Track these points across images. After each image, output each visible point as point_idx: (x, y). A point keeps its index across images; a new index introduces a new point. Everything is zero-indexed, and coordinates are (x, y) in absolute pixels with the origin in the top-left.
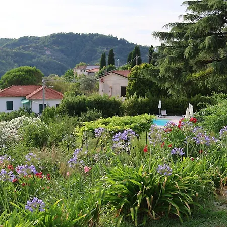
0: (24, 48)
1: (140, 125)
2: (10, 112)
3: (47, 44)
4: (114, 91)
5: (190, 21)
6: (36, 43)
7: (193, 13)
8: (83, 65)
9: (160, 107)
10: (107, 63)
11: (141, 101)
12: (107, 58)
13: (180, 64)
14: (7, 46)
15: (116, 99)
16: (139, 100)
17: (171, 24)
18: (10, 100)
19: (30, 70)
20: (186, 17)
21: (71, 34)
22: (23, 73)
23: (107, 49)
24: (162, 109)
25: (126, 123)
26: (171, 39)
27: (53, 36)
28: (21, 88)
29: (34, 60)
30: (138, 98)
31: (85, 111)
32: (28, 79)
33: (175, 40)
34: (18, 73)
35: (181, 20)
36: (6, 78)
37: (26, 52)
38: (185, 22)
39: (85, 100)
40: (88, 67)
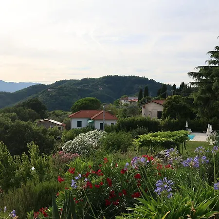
0: (84, 86)
1: (180, 138)
2: (80, 128)
3: (100, 83)
4: (153, 115)
5: (214, 65)
6: (93, 82)
7: (215, 60)
8: (126, 97)
9: (187, 126)
10: (143, 96)
11: (173, 121)
12: (143, 92)
13: (208, 95)
14: (74, 84)
15: (156, 120)
16: (172, 120)
17: (200, 67)
18: (79, 120)
19: (93, 100)
20: (211, 62)
21: (116, 76)
22: (87, 102)
23: (141, 86)
24: (188, 128)
25: (170, 137)
26: (201, 78)
27: (104, 78)
28: (88, 112)
29: (91, 94)
30: (171, 119)
31: (135, 128)
32: (91, 106)
33: (204, 78)
34: (84, 102)
35: (207, 64)
36: (77, 105)
37: (86, 89)
38: (210, 66)
39: (134, 120)
40: (129, 98)
